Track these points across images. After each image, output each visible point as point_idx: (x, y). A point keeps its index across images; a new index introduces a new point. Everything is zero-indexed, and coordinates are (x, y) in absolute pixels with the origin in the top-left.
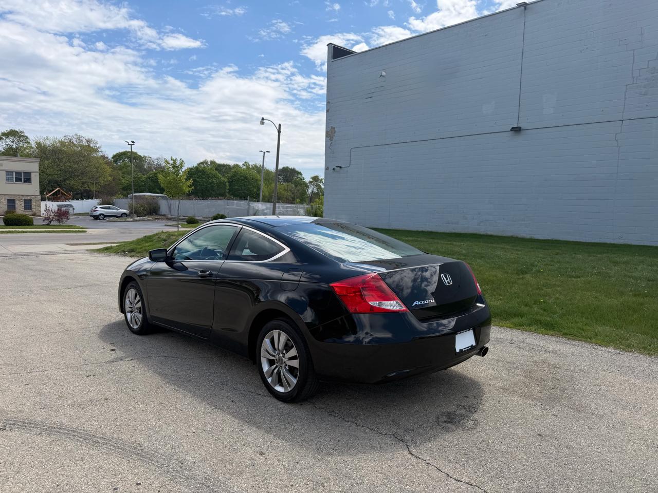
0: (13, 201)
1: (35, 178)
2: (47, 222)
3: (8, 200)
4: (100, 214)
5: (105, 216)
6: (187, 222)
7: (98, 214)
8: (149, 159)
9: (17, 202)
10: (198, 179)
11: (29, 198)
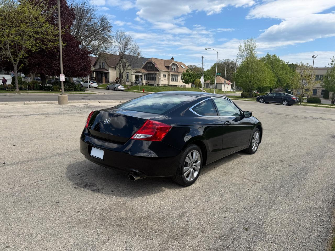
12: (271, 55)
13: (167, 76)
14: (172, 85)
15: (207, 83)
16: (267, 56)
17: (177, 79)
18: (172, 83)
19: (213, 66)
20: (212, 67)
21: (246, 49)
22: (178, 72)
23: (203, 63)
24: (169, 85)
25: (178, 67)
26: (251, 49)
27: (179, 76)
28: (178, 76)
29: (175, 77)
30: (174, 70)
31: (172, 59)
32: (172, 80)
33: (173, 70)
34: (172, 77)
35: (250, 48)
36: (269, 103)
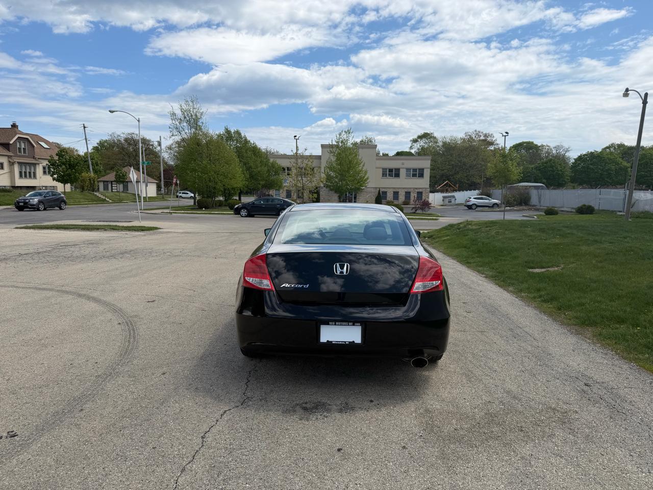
0: (409, 193)
1: (427, 173)
2: (414, 211)
3: (406, 192)
4: (473, 204)
5: (478, 206)
6: (545, 213)
7: (471, 204)
8: (547, 147)
9: (412, 194)
10: (591, 166)
11: (421, 190)
12: (233, 131)
13: (6, 165)
14: (21, 187)
15: (104, 182)
16: (226, 132)
17: (35, 174)
18: (20, 182)
19: (97, 145)
20: (97, 147)
21: (185, 118)
22: (34, 158)
23: (86, 139)
24: (14, 187)
25: (34, 146)
26: (194, 117)
27: (37, 166)
28: (35, 165)
29: (28, 167)
30: (25, 152)
31: (14, 126)
32: (21, 176)
33: (20, 151)
34: (21, 169)
35: (192, 116)
36: (255, 216)
